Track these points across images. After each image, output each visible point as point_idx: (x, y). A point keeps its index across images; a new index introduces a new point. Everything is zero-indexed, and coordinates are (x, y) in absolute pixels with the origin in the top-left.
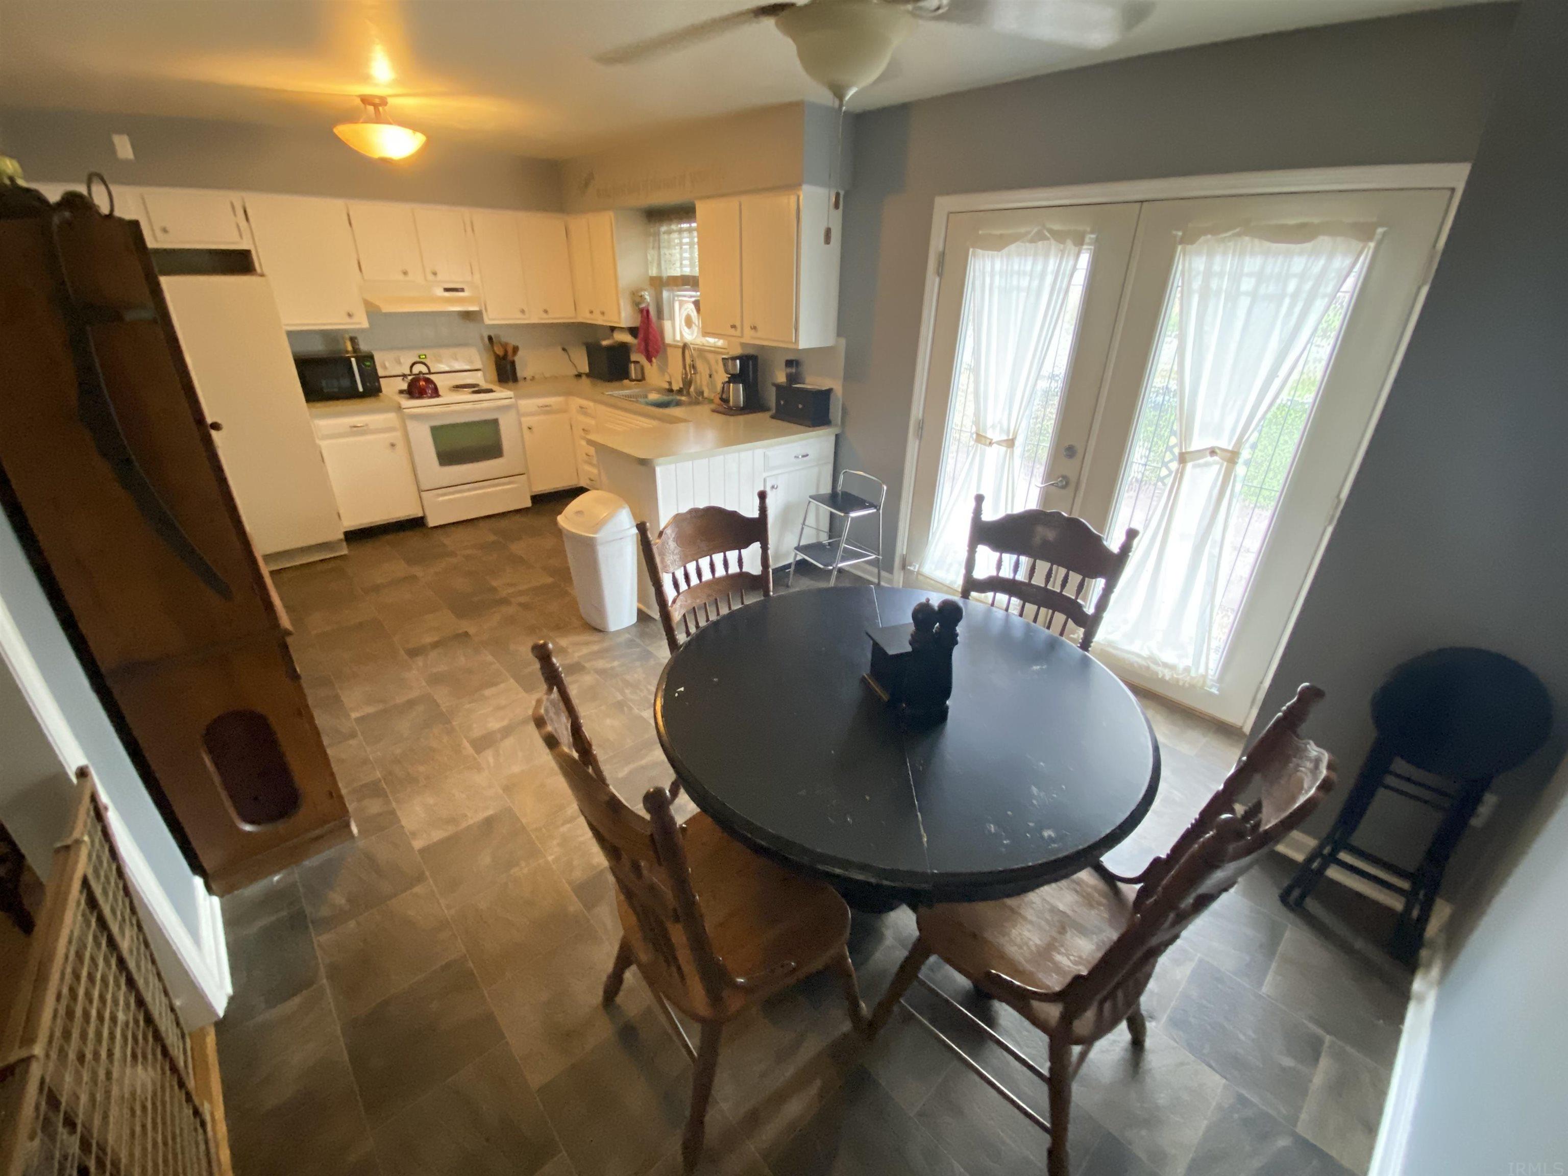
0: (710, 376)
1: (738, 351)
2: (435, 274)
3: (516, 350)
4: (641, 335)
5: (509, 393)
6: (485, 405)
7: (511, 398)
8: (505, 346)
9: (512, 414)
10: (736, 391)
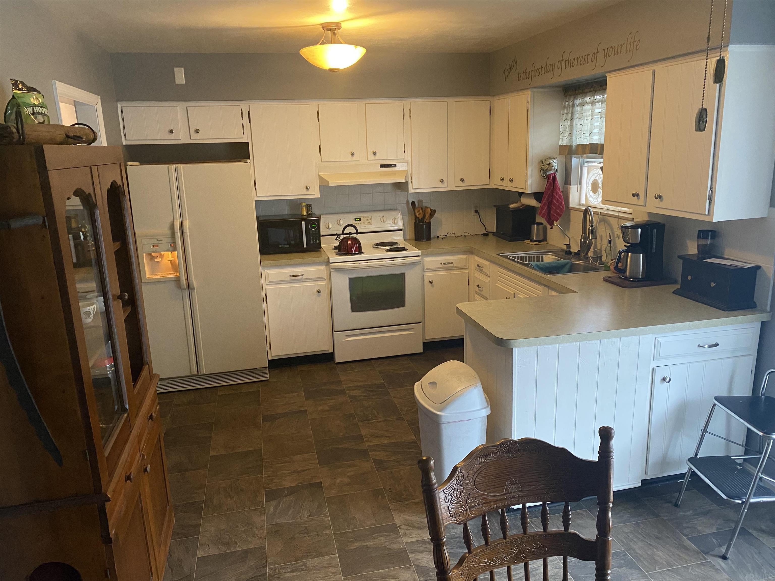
0: (610, 242)
1: (642, 218)
2: (374, 154)
3: (433, 212)
4: (544, 201)
5: (418, 252)
6: (396, 261)
7: (419, 256)
8: (424, 209)
9: (417, 270)
10: (635, 262)
